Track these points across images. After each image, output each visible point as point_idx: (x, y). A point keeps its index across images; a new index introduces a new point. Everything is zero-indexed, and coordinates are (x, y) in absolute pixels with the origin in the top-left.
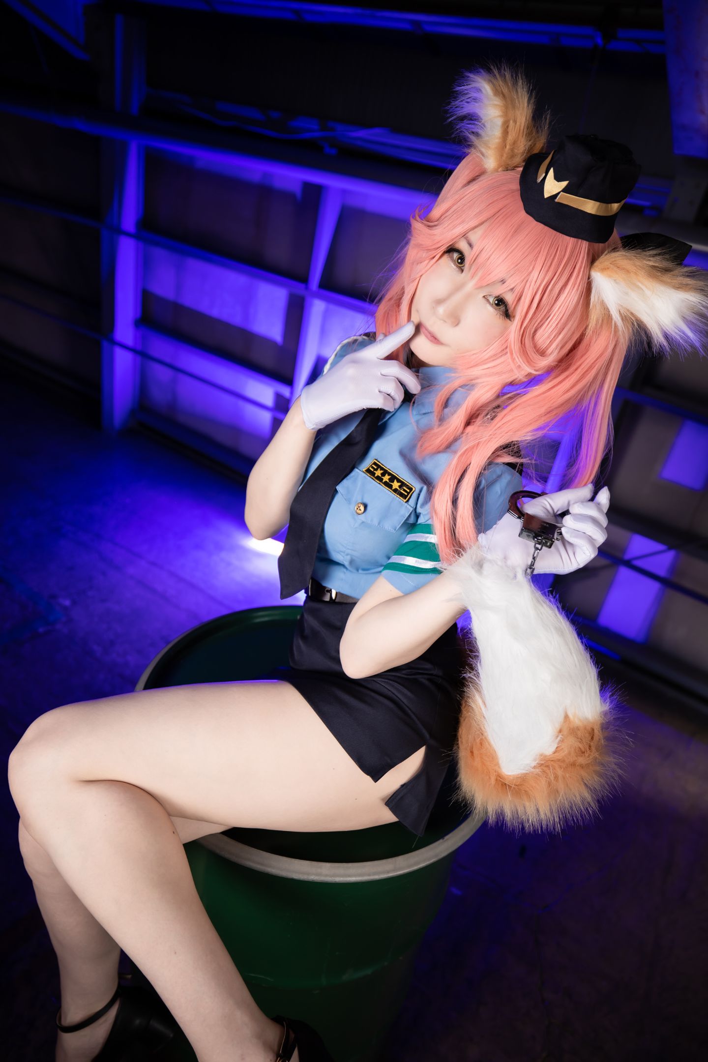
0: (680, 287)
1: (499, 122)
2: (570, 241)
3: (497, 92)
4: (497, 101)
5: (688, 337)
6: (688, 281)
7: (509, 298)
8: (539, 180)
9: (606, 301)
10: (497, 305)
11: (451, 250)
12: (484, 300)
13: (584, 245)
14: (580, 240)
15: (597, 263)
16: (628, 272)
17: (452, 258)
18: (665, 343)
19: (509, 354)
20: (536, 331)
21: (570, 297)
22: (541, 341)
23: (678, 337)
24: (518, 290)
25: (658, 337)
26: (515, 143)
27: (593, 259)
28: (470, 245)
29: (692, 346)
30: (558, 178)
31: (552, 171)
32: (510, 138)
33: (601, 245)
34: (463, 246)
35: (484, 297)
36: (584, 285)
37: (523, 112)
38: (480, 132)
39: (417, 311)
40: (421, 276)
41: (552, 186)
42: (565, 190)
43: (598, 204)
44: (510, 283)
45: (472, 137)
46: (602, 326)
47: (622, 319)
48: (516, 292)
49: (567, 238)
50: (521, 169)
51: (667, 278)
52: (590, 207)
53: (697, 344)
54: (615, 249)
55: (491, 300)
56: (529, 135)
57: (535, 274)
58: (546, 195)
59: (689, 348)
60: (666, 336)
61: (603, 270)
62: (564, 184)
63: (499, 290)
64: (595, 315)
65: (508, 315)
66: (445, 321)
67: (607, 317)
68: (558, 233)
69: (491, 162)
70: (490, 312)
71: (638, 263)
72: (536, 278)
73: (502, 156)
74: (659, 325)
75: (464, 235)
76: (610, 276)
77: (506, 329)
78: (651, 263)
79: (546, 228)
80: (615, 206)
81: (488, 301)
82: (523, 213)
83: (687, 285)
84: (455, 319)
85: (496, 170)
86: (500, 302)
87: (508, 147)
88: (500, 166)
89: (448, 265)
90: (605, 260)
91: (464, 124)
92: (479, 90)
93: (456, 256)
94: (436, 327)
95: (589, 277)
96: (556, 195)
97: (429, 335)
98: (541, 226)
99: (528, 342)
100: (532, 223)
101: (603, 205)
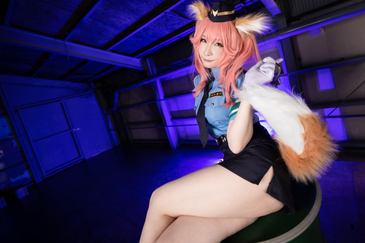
0: (257, 18)
1: (198, 10)
2: (226, 23)
6: (258, 16)
7: (220, 42)
8: (212, 14)
9: (243, 31)
10: (218, 45)
11: (202, 40)
13: (230, 22)
14: (229, 22)
15: (236, 24)
16: (244, 22)
17: (203, 42)
19: (228, 55)
20: (231, 46)
21: (234, 35)
22: (233, 48)
23: (264, 29)
24: (221, 39)
25: (260, 32)
26: (204, 12)
27: (234, 24)
28: (205, 36)
29: (268, 29)
30: (215, 11)
31: (213, 11)
32: (202, 11)
33: (235, 20)
34: (203, 38)
35: (214, 45)
36: (235, 30)
37: (202, 5)
39: (202, 57)
40: (198, 49)
41: (215, 13)
42: (218, 12)
43: (227, 12)
44: (218, 39)
46: (245, 37)
47: (249, 32)
49: (225, 22)
50: (208, 16)
51: (253, 19)
52: (226, 13)
53: (270, 29)
55: (217, 45)
56: (206, 8)
57: (222, 34)
58: (215, 16)
59: (268, 30)
60: (261, 31)
61: (238, 25)
62: (217, 11)
63: (216, 42)
64: (243, 36)
65: (222, 46)
67: (245, 34)
69: (201, 18)
70: (218, 48)
71: (245, 19)
72: (223, 35)
73: (202, 16)
74: (258, 29)
75: (202, 35)
76: (240, 25)
77: (223, 49)
78: (248, 17)
79: (219, 23)
80: (233, 11)
81: (216, 45)
82: (212, 22)
83: (258, 17)
84: (210, 54)
86: (219, 44)
87: (203, 14)
88: (203, 18)
90: (237, 22)
93: (203, 40)
94: (207, 58)
95: (236, 28)
96: (217, 15)
97: (207, 61)
98: (218, 23)
99: (230, 49)
100: (215, 23)
101: (230, 12)
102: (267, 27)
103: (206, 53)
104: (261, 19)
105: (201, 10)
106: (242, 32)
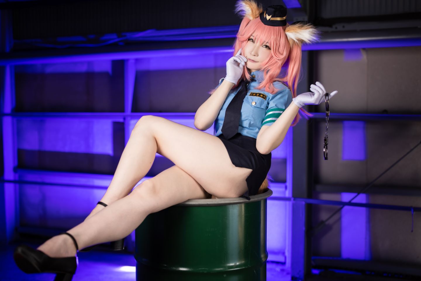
0: (307, 29)
1: (250, 9)
2: (277, 27)
3: (246, 4)
4: (247, 5)
5: (314, 39)
6: (308, 27)
8: (265, 17)
10: (266, 47)
11: (249, 39)
12: (262, 47)
13: (281, 27)
14: (279, 27)
15: (286, 30)
16: (294, 30)
18: (310, 42)
19: (274, 58)
20: (278, 50)
21: (283, 40)
26: (255, 12)
27: (284, 30)
30: (269, 15)
31: (267, 15)
32: (254, 12)
33: (285, 26)
34: (252, 37)
36: (285, 36)
38: (245, 13)
41: (268, 17)
42: (271, 17)
43: (280, 18)
44: (267, 41)
45: (244, 15)
46: (294, 44)
47: (297, 40)
48: (269, 43)
50: (259, 17)
51: (303, 28)
52: (278, 19)
54: (288, 26)
55: (264, 47)
56: (258, 9)
57: (272, 37)
58: (268, 20)
60: (309, 41)
61: (288, 31)
62: (271, 16)
63: (264, 44)
64: (291, 42)
65: (270, 49)
66: (255, 56)
67: (294, 41)
68: (274, 27)
69: (251, 18)
70: (265, 49)
71: (295, 27)
73: (253, 16)
74: (307, 39)
75: (251, 35)
76: (290, 32)
77: (270, 52)
78: (298, 26)
79: (271, 26)
80: (284, 18)
82: (264, 25)
84: (256, 55)
85: (253, 19)
86: (267, 46)
87: (254, 14)
88: (254, 18)
89: (250, 43)
90: (287, 29)
91: (240, 12)
92: (241, 5)
93: (251, 40)
94: (253, 58)
95: (285, 34)
96: (270, 19)
97: (252, 61)
98: (269, 26)
99: (277, 53)
100: (267, 26)
101: (281, 18)
102: (315, 38)
103: (253, 53)
104: (311, 30)
105: (253, 10)
106: (291, 39)
